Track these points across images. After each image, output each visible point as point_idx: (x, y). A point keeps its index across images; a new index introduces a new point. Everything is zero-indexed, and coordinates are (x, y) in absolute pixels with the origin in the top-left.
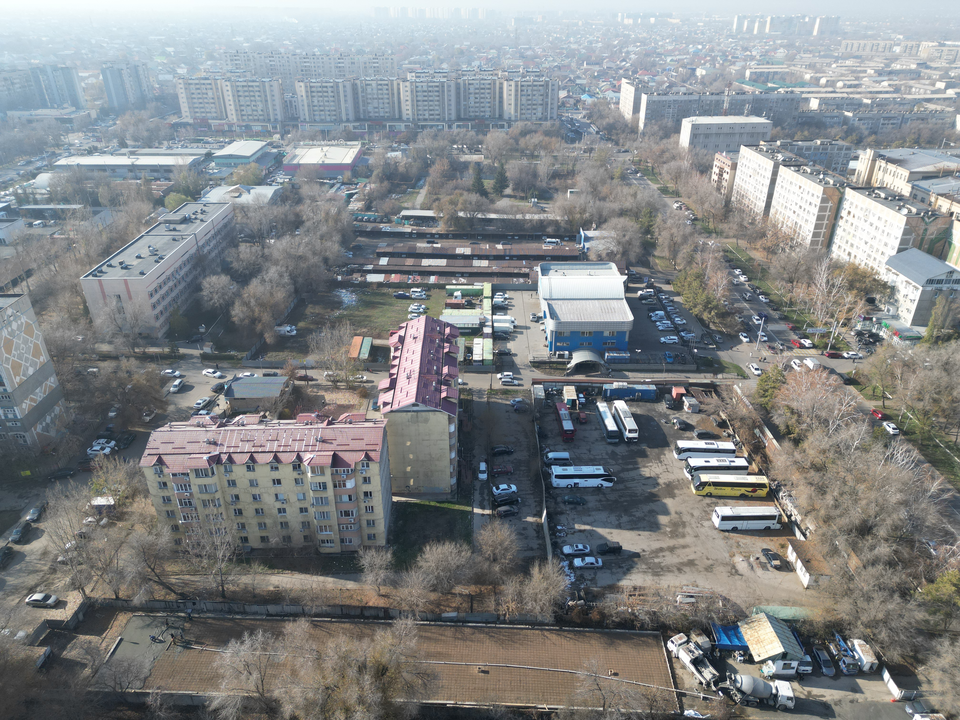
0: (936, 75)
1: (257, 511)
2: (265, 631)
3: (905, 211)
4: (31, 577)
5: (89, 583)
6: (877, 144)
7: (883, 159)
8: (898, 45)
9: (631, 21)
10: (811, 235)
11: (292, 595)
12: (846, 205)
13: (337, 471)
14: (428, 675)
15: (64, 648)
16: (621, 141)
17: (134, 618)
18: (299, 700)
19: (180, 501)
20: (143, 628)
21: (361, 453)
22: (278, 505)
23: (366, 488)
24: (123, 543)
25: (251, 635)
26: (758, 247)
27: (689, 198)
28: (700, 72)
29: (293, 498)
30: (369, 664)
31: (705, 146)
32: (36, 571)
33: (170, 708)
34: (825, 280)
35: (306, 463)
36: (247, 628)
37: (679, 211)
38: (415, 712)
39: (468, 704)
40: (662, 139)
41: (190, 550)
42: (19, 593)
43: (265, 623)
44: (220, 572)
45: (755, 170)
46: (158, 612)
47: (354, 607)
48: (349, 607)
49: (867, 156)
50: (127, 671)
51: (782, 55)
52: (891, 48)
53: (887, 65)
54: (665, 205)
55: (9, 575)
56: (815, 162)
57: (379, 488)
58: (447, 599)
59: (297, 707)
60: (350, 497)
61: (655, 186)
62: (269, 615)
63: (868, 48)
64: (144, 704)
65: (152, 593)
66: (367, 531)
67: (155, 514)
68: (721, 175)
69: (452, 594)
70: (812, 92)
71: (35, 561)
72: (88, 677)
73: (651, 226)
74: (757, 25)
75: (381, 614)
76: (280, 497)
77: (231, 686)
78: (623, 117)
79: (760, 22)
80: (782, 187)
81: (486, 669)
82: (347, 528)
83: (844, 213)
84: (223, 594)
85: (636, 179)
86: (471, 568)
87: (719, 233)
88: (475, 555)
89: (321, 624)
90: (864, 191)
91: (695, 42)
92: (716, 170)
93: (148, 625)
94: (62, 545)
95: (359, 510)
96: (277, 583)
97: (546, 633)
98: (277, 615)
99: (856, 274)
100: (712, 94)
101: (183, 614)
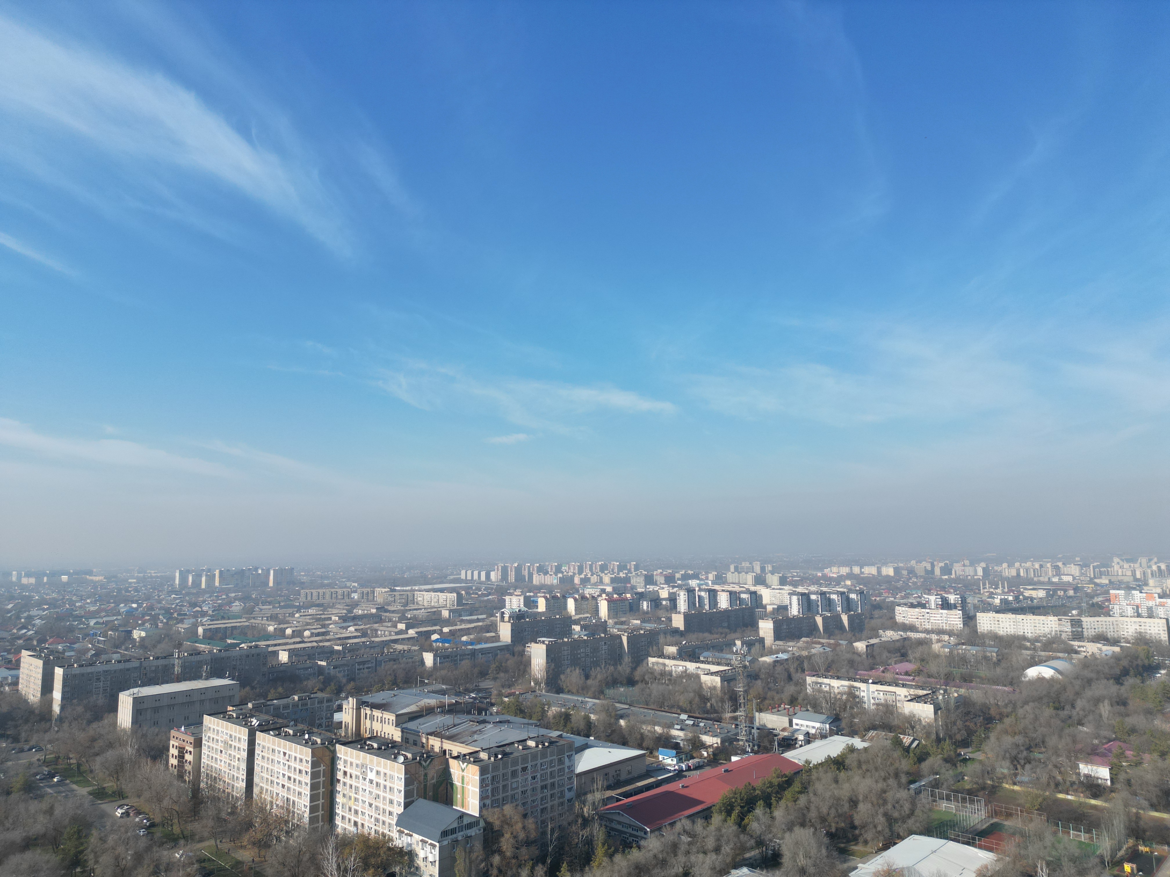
0: (395, 617)
3: (401, 759)
6: (356, 692)
7: (367, 706)
8: (355, 592)
9: (32, 580)
10: (308, 810)
12: (340, 765)
16: (23, 735)
26: (245, 843)
27: (139, 796)
28: (137, 634)
31: (156, 723)
34: (335, 866)
37: (126, 819)
40: (90, 722)
45: (226, 743)
49: (351, 706)
51: (238, 608)
52: (349, 595)
53: (350, 611)
54: (103, 815)
56: (296, 721)
61: (83, 791)
63: (328, 596)
68: (181, 757)
70: (279, 645)
73: (82, 852)
74: (204, 579)
78: (26, 701)
79: (207, 575)
80: (263, 757)
83: (340, 775)
85: (50, 787)
87: (188, 838)
90: (355, 745)
91: (127, 601)
92: (174, 751)
99: (368, 847)
100: (158, 658)
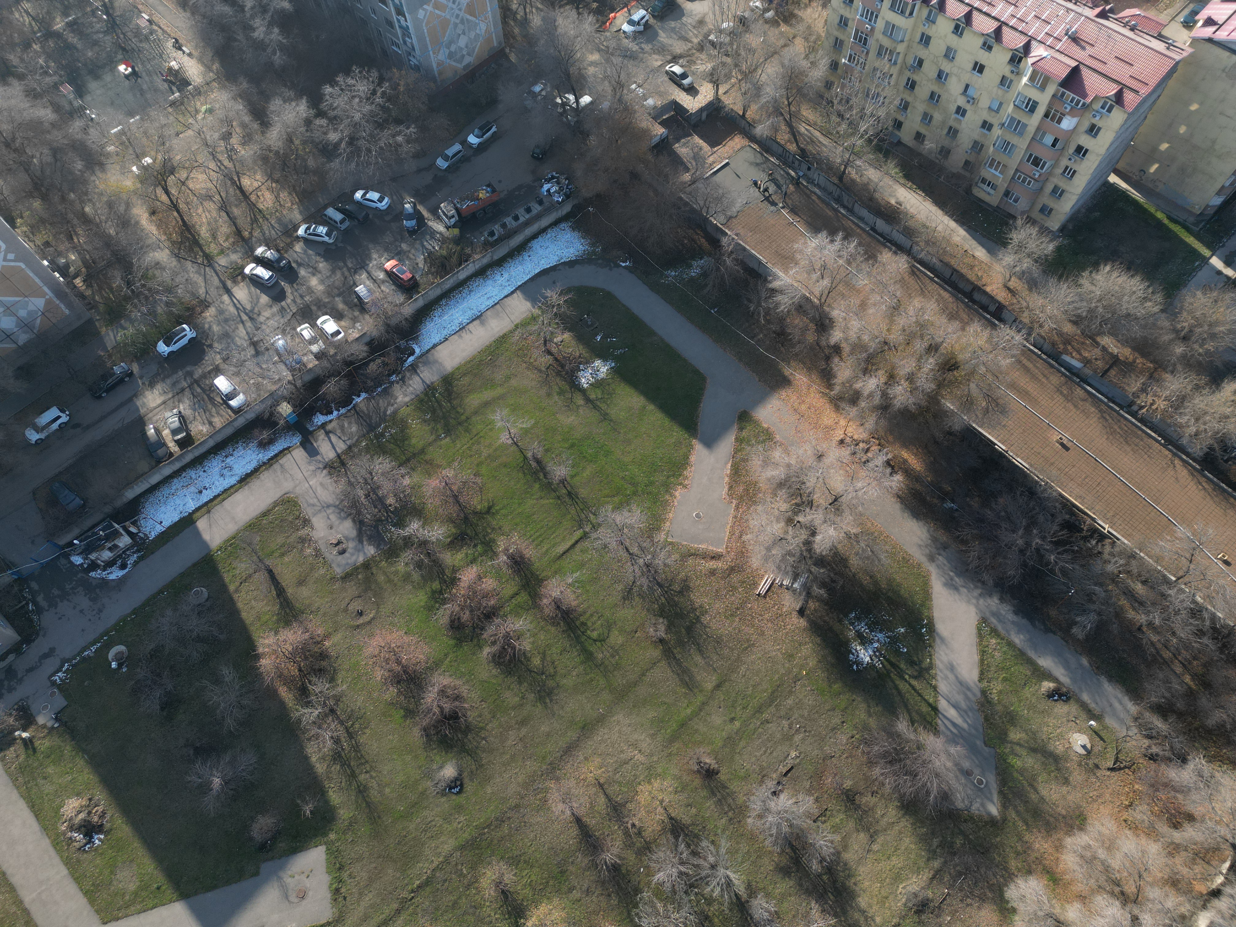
1: (932, 95)
2: (860, 244)
4: (680, 43)
5: (726, 82)
11: (911, 223)
13: (1063, 94)
14: (997, 405)
15: (678, 140)
17: (748, 148)
18: (853, 335)
19: (857, 31)
20: (751, 164)
21: (1115, 86)
22: (961, 101)
23: (1085, 141)
24: (775, 53)
25: (845, 238)
29: (984, 102)
30: (942, 350)
32: (686, 40)
33: (736, 260)
35: (1030, 61)
36: (845, 229)
38: (957, 427)
39: (1020, 461)
41: (835, 102)
42: (663, 56)
43: (864, 236)
44: (851, 149)
46: (772, 155)
47: (968, 280)
48: (962, 276)
50: (719, 199)
55: (662, 28)
57: (1102, 151)
58: (1083, 343)
59: (846, 339)
60: (1056, 141)
62: (873, 229)
64: (719, 241)
65: (776, 131)
66: (1045, 199)
67: (823, 35)
69: (1094, 340)
71: (690, 27)
72: (685, 183)
75: (992, 308)
76: (970, 92)
77: (799, 277)
81: (1069, 445)
82: (1024, 181)
84: (841, 176)
86: (1144, 327)
88: (1163, 315)
89: (920, 275)
93: (757, 165)
94: (720, 20)
95: (1053, 167)
96: (902, 199)
97: (1177, 461)
98: (881, 235)
101: (793, 173)
